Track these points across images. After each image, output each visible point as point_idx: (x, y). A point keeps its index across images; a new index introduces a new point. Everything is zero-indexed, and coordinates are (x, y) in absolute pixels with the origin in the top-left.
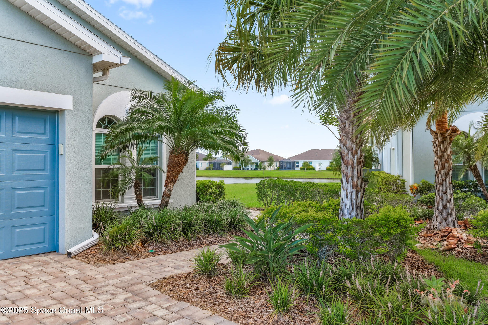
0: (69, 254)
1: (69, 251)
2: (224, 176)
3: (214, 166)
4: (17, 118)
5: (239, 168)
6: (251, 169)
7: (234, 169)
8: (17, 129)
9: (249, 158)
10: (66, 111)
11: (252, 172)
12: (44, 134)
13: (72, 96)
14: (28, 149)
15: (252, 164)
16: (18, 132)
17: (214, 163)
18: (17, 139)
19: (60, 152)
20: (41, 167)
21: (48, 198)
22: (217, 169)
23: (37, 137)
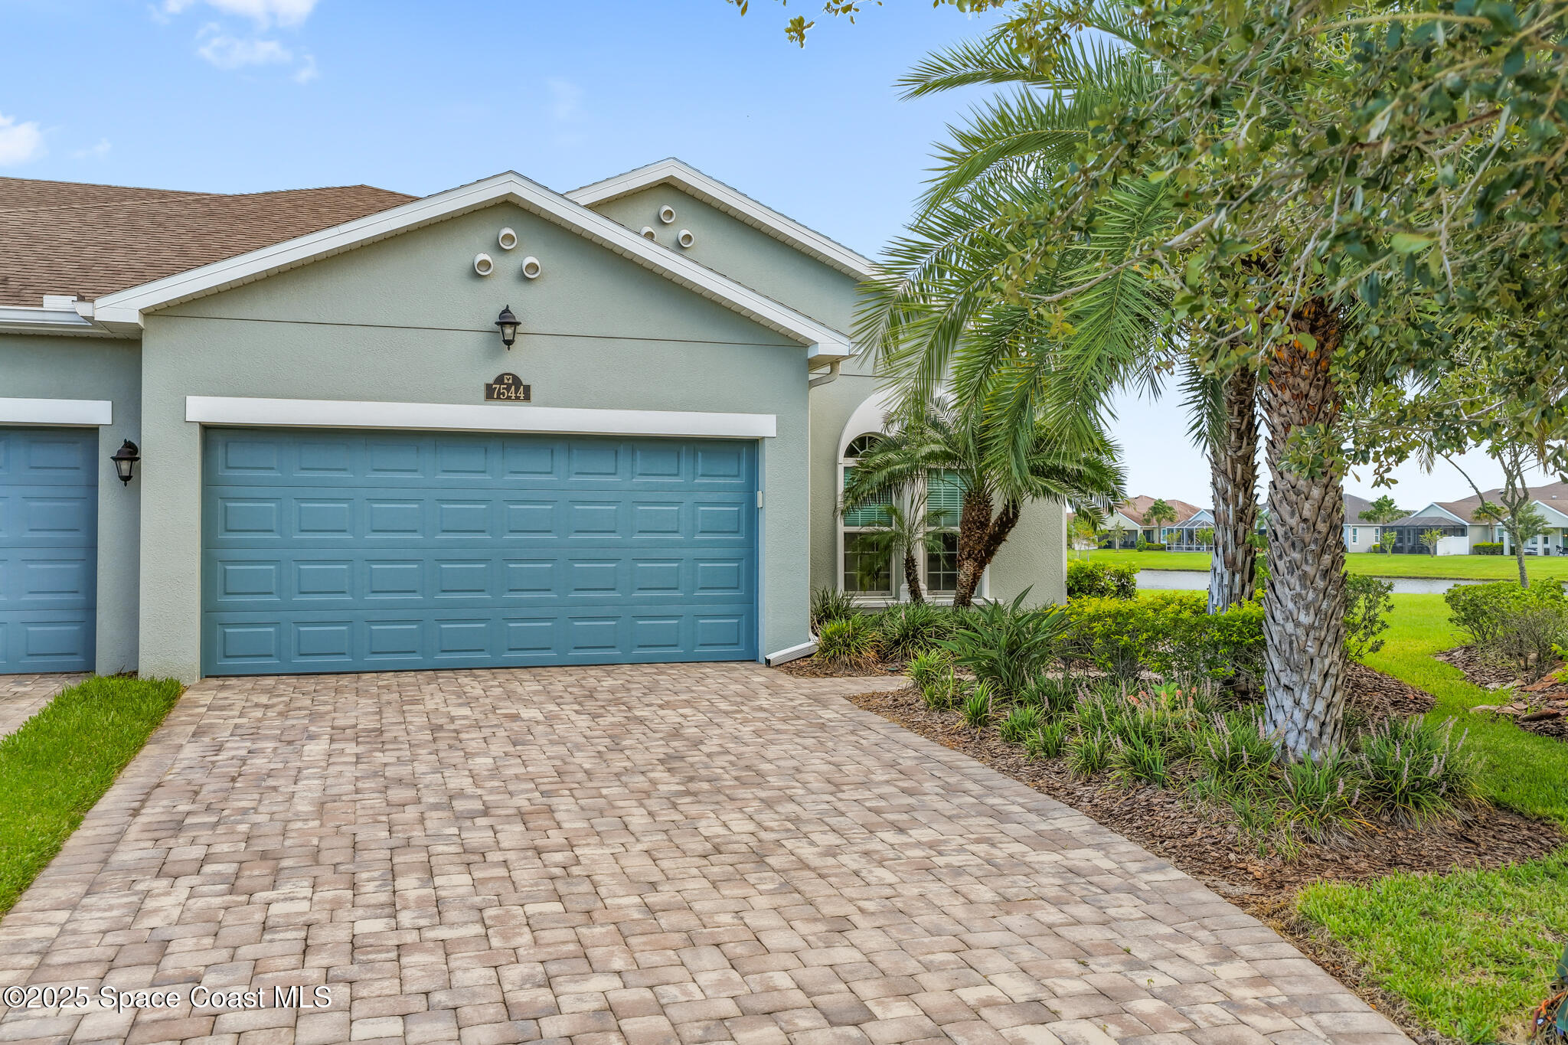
0: (768, 662)
1: (768, 657)
2: (1432, 573)
3: (1400, 540)
4: (700, 454)
5: (1497, 547)
6: (1547, 552)
7: (1478, 550)
8: (700, 472)
9: (1537, 513)
10: (767, 442)
11: (1548, 560)
12: (737, 476)
13: (773, 417)
14: (715, 500)
15: (1546, 533)
16: (702, 475)
17: (1401, 531)
18: (700, 485)
19: (760, 505)
20: (734, 528)
21: (743, 578)
22: (1412, 551)
23: (728, 481)
